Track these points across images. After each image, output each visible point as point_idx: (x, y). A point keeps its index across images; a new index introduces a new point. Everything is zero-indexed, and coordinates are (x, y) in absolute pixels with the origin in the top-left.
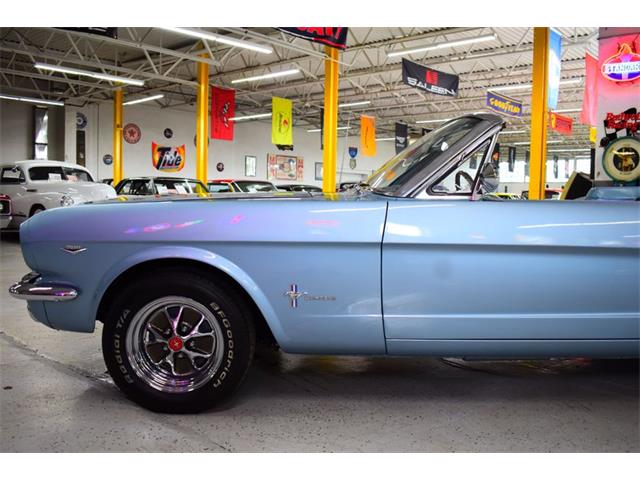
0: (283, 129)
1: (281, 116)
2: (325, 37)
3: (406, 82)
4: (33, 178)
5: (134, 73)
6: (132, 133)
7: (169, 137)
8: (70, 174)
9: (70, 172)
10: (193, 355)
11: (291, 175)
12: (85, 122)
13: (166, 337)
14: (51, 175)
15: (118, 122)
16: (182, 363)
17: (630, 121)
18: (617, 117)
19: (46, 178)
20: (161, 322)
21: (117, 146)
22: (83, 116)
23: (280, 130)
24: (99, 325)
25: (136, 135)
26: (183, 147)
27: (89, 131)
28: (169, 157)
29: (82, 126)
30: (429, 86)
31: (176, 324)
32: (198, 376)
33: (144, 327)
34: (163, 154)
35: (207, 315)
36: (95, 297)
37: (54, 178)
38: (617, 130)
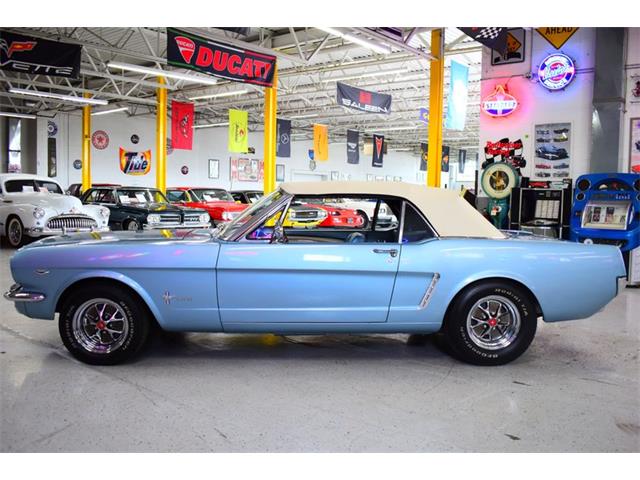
0: (239, 138)
1: (237, 126)
2: (254, 78)
3: (341, 103)
4: (8, 190)
5: (96, 93)
6: (100, 140)
7: (136, 142)
8: (41, 186)
9: (41, 183)
10: (111, 331)
11: (252, 177)
12: (56, 130)
13: (96, 321)
14: (24, 187)
15: (86, 133)
16: (106, 337)
17: (504, 149)
18: (494, 145)
19: (21, 190)
20: (93, 312)
21: (86, 152)
22: (53, 124)
23: (236, 139)
24: (57, 315)
25: (104, 142)
26: (149, 152)
27: (59, 138)
28: (136, 160)
29: (53, 133)
30: (363, 105)
31: (101, 315)
32: (113, 344)
33: (83, 316)
34: (130, 158)
35: (119, 309)
36: (55, 297)
37: (28, 190)
38: (495, 156)
